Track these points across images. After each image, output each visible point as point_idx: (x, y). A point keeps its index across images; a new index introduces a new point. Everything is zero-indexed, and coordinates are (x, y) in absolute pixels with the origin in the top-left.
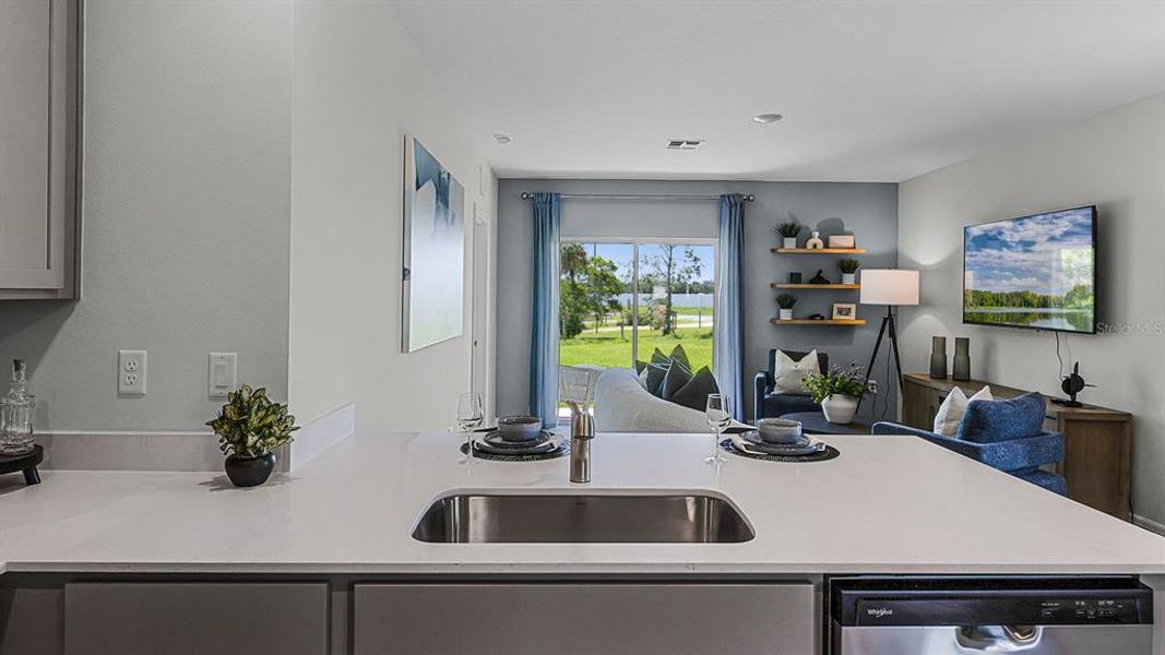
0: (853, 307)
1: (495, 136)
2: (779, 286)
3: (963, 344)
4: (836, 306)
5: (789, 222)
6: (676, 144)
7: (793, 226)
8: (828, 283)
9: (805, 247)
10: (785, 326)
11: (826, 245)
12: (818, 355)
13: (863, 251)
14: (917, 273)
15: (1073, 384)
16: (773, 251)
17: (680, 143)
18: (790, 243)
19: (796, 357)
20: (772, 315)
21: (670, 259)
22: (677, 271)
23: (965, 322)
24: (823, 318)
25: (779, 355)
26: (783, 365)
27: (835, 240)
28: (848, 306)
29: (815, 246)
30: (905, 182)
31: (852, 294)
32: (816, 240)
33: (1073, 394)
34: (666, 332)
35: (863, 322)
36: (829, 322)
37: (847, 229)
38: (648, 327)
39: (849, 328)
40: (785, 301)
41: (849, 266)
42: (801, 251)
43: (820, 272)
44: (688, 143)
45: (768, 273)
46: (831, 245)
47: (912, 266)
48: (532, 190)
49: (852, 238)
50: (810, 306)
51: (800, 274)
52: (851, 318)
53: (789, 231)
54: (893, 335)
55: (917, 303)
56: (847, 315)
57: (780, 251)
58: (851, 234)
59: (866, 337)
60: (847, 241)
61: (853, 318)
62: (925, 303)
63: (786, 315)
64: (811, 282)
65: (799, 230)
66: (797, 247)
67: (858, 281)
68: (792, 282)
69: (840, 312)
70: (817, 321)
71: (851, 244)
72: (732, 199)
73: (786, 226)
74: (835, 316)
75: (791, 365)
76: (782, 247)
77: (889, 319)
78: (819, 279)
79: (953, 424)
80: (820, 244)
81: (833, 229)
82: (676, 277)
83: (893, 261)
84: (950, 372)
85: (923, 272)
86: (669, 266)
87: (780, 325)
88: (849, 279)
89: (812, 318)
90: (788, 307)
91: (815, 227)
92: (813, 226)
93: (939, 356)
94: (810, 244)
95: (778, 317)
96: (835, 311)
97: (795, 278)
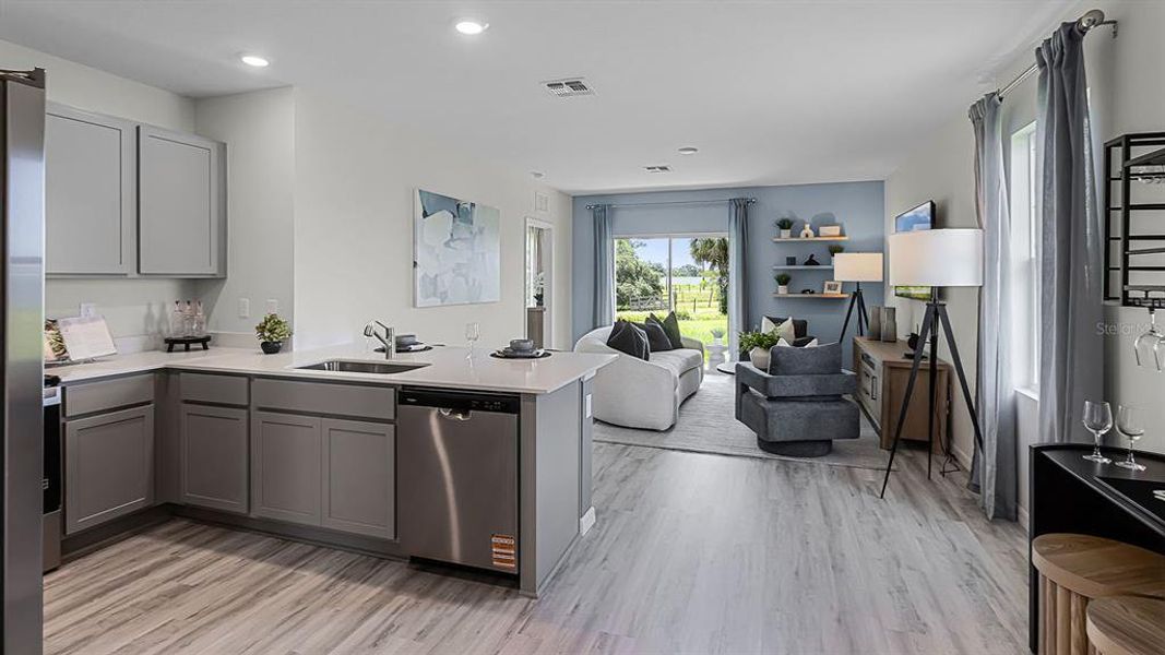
0: (838, 283)
2: (780, 268)
4: (827, 283)
5: (787, 216)
7: (789, 220)
8: (818, 264)
9: (799, 236)
10: (781, 298)
11: (816, 234)
13: (848, 238)
16: (773, 241)
18: (786, 234)
20: (773, 291)
23: (896, 295)
24: (813, 292)
25: (764, 321)
27: (823, 230)
28: (835, 283)
29: (807, 236)
32: (808, 229)
36: (820, 296)
37: (836, 220)
39: (838, 301)
40: (783, 280)
41: (836, 250)
42: (796, 239)
43: (812, 256)
45: (770, 260)
46: (820, 234)
48: (592, 203)
49: (838, 228)
50: (803, 283)
51: (794, 258)
52: (836, 293)
53: (784, 224)
56: (833, 290)
57: (778, 240)
60: (835, 230)
61: (839, 291)
63: (782, 290)
64: (806, 264)
65: (794, 223)
66: (792, 236)
68: (788, 264)
69: (830, 288)
70: (808, 295)
71: (838, 233)
72: (738, 202)
73: (783, 220)
74: (826, 291)
76: (779, 237)
77: (858, 293)
78: (811, 262)
80: (811, 233)
81: (823, 221)
89: (804, 292)
90: (785, 284)
91: (807, 220)
92: (805, 219)
94: (803, 234)
95: (777, 293)
96: (826, 286)
97: (792, 261)
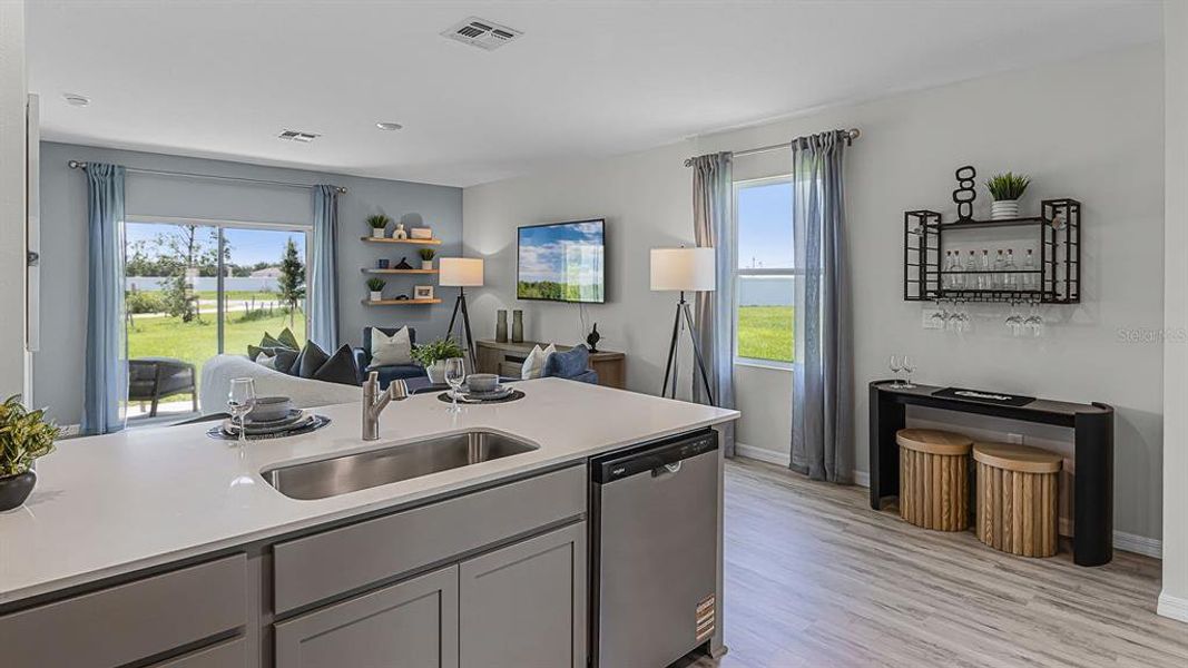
0: (431, 288)
1: (66, 95)
2: (371, 271)
3: (519, 314)
4: (417, 288)
5: (377, 214)
6: (289, 134)
7: (382, 218)
8: (411, 268)
9: (391, 237)
10: (377, 306)
11: (409, 237)
12: (409, 330)
13: (439, 242)
14: (481, 261)
15: (594, 338)
16: (363, 239)
17: (294, 135)
18: (379, 233)
19: (390, 333)
20: (364, 297)
21: (191, 240)
22: (201, 253)
23: (519, 298)
24: (407, 299)
25: (375, 332)
26: (378, 340)
27: (416, 232)
28: (427, 288)
29: (400, 237)
30: (468, 188)
31: (432, 278)
32: (401, 231)
33: (593, 345)
34: (187, 319)
35: (439, 301)
36: (413, 302)
37: (425, 223)
38: (163, 314)
39: (427, 306)
40: (375, 285)
41: (426, 255)
42: (388, 240)
43: (404, 259)
44: (303, 135)
45: (359, 259)
46: (413, 236)
47: (476, 256)
49: (429, 231)
50: (395, 289)
51: (387, 261)
52: (429, 298)
53: (378, 222)
54: (464, 310)
55: (482, 284)
56: (426, 295)
57: (372, 239)
58: (427, 227)
59: (442, 313)
60: (426, 233)
61: (431, 297)
62: (487, 284)
63: (376, 296)
64: (397, 268)
65: (387, 221)
66: (385, 236)
67: (436, 267)
68: (381, 268)
69: (420, 293)
70: (403, 301)
71: (429, 236)
72: (325, 188)
73: (376, 218)
74: (417, 296)
75: (386, 340)
76: (372, 236)
77: (461, 298)
78: (403, 265)
79: (536, 371)
80: (404, 235)
81: (413, 223)
82: (199, 259)
83: (460, 251)
84: (510, 337)
85: (486, 259)
86: (190, 247)
87: (372, 306)
88: (428, 265)
89: (398, 298)
90: (379, 289)
91: (399, 221)
92: (397, 220)
93: (502, 325)
94: (396, 235)
95: (369, 299)
96: (417, 292)
97: (383, 264)
